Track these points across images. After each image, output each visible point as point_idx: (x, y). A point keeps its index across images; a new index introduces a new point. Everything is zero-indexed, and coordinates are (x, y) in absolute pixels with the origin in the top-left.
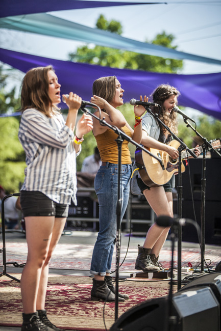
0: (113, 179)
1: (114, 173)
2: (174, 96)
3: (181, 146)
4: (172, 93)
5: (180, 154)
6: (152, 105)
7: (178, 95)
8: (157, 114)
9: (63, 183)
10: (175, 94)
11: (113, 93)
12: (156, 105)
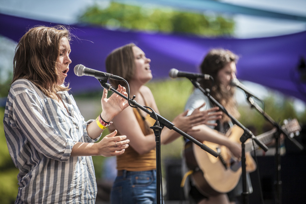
2: (230, 63)
3: (244, 135)
5: (243, 146)
6: (200, 77)
8: (208, 90)
9: (75, 187)
12: (207, 76)
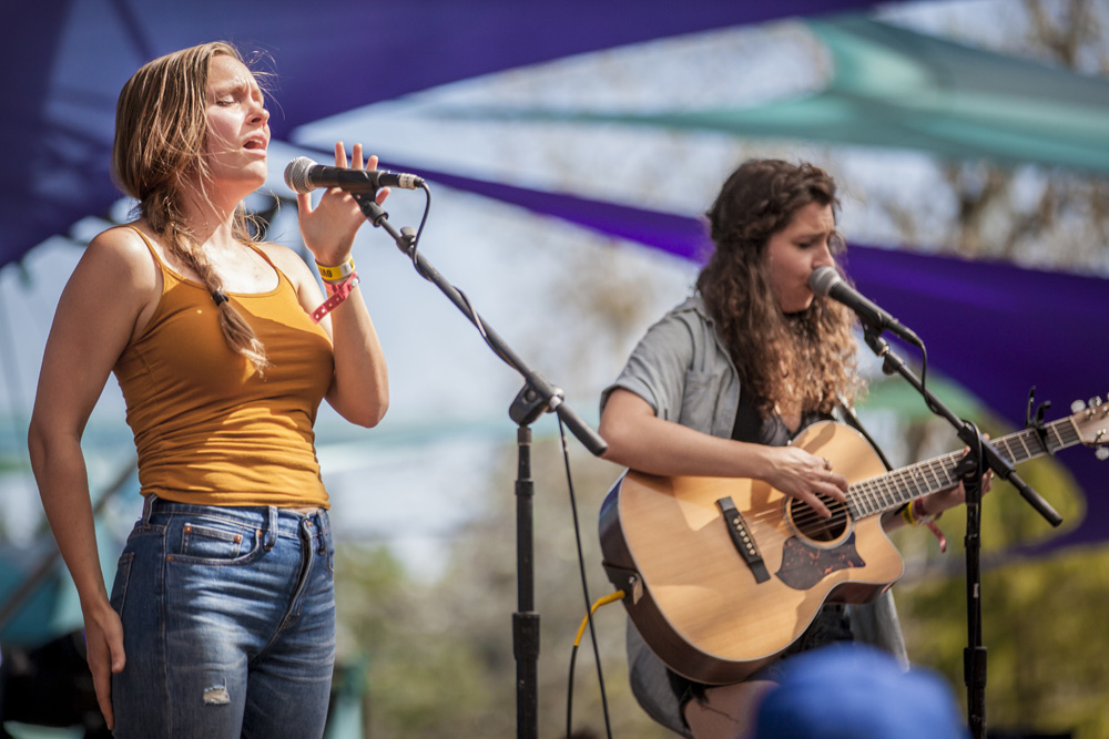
0: (169, 581)
1: (176, 550)
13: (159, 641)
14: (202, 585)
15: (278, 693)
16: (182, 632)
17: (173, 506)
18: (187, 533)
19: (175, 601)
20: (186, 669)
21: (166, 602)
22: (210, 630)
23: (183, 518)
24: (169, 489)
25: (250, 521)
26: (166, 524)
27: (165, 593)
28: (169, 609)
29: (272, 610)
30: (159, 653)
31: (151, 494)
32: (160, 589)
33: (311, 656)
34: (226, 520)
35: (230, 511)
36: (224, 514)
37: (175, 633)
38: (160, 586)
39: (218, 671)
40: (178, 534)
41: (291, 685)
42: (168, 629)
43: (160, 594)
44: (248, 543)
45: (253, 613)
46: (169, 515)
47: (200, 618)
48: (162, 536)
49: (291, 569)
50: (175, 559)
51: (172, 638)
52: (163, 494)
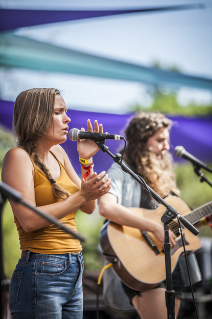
0: (38, 283)
1: (39, 271)
2: (163, 129)
4: (160, 125)
7: (169, 127)
10: (165, 125)
11: (47, 121)
13: (34, 304)
14: (49, 284)
15: (70, 317)
16: (42, 301)
17: (37, 255)
18: (43, 265)
19: (40, 290)
20: (43, 314)
21: (37, 290)
22: (52, 300)
23: (41, 259)
24: (35, 249)
25: (63, 259)
26: (34, 262)
27: (36, 287)
28: (38, 293)
29: (70, 289)
30: (34, 309)
31: (28, 251)
32: (34, 285)
33: (78, 302)
34: (56, 260)
35: (57, 256)
36: (55, 257)
37: (40, 302)
38: (34, 284)
39: (54, 314)
40: (40, 265)
41: (73, 313)
42: (37, 300)
43: (34, 287)
44: (63, 267)
45: (64, 292)
46: (35, 258)
47: (49, 296)
48: (34, 266)
49: (75, 274)
50: (39, 275)
51: (39, 303)
52: (33, 251)
